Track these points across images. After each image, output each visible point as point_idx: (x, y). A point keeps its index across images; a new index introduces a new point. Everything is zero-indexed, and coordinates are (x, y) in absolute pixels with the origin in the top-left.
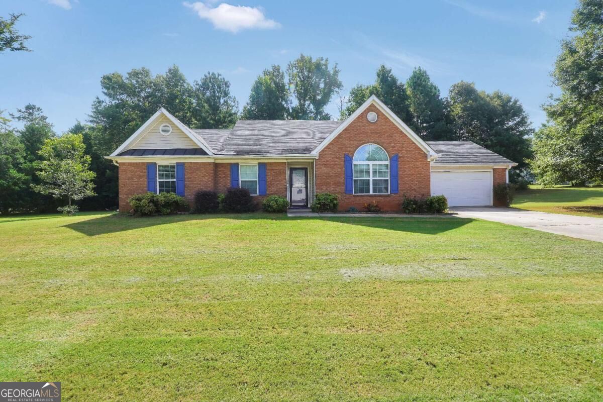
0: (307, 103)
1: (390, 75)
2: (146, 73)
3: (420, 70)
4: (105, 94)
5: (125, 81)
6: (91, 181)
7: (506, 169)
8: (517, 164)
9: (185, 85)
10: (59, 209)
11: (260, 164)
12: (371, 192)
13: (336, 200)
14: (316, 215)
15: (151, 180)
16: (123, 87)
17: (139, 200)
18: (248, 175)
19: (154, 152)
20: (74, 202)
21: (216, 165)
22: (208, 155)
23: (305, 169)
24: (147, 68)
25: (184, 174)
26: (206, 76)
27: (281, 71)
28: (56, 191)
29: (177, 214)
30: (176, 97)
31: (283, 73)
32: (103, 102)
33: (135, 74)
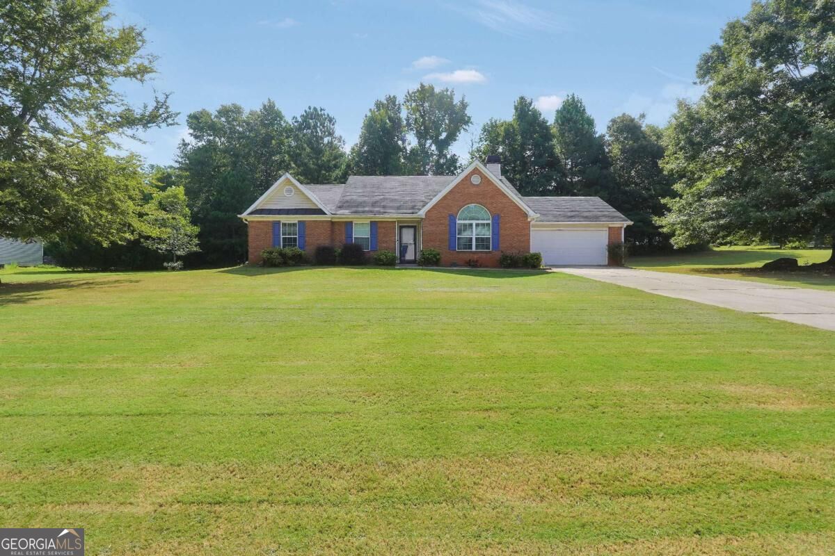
0: (429, 142)
1: (531, 108)
2: (237, 110)
3: (573, 98)
4: (191, 134)
5: (214, 120)
6: (196, 236)
7: (621, 227)
8: (632, 223)
9: (282, 122)
10: (165, 264)
11: (371, 222)
12: (474, 249)
13: (439, 255)
14: (421, 267)
15: (276, 235)
16: (214, 128)
17: (271, 253)
18: (361, 232)
19: (279, 212)
20: (179, 258)
21: (332, 223)
22: (326, 214)
23: (415, 226)
24: (238, 103)
25: (304, 232)
26: (306, 111)
27: (397, 103)
28: (164, 247)
29: (300, 266)
30: (272, 138)
31: (399, 104)
32: (189, 144)
33: (224, 112)
